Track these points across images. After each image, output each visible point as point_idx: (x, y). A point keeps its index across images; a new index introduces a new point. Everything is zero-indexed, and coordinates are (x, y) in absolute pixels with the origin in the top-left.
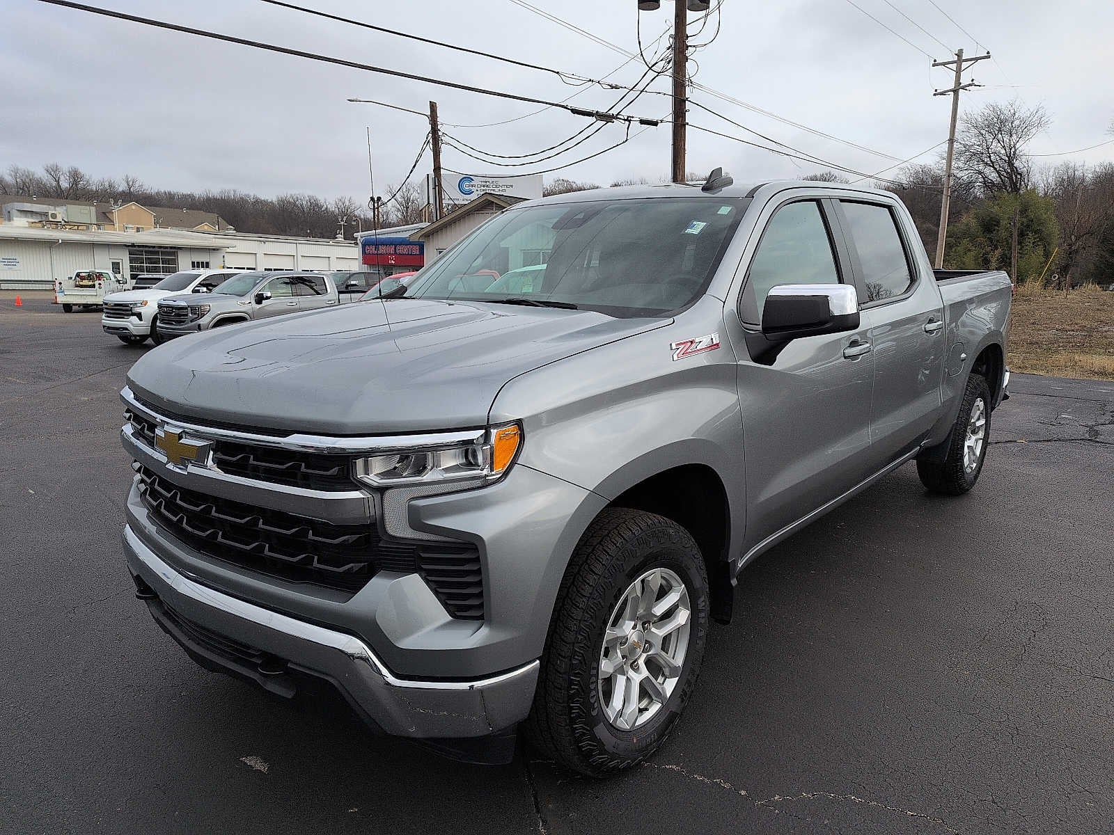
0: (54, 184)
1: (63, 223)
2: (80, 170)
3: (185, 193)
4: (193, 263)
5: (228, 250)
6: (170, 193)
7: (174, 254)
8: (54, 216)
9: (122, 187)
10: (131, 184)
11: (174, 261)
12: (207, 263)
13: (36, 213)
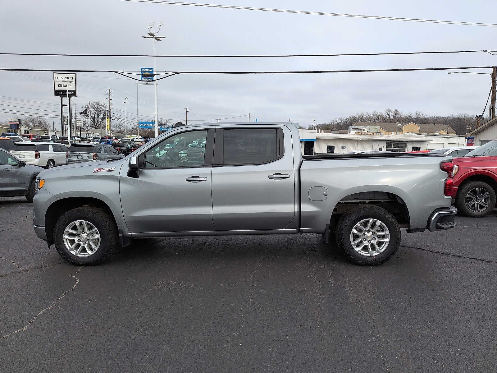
0: (388, 117)
1: (367, 132)
2: (398, 110)
3: (444, 116)
4: (413, 148)
5: (430, 142)
6: (437, 117)
7: (405, 144)
8: (364, 130)
9: (414, 116)
10: (418, 114)
11: (405, 147)
12: (419, 148)
13: (359, 129)
